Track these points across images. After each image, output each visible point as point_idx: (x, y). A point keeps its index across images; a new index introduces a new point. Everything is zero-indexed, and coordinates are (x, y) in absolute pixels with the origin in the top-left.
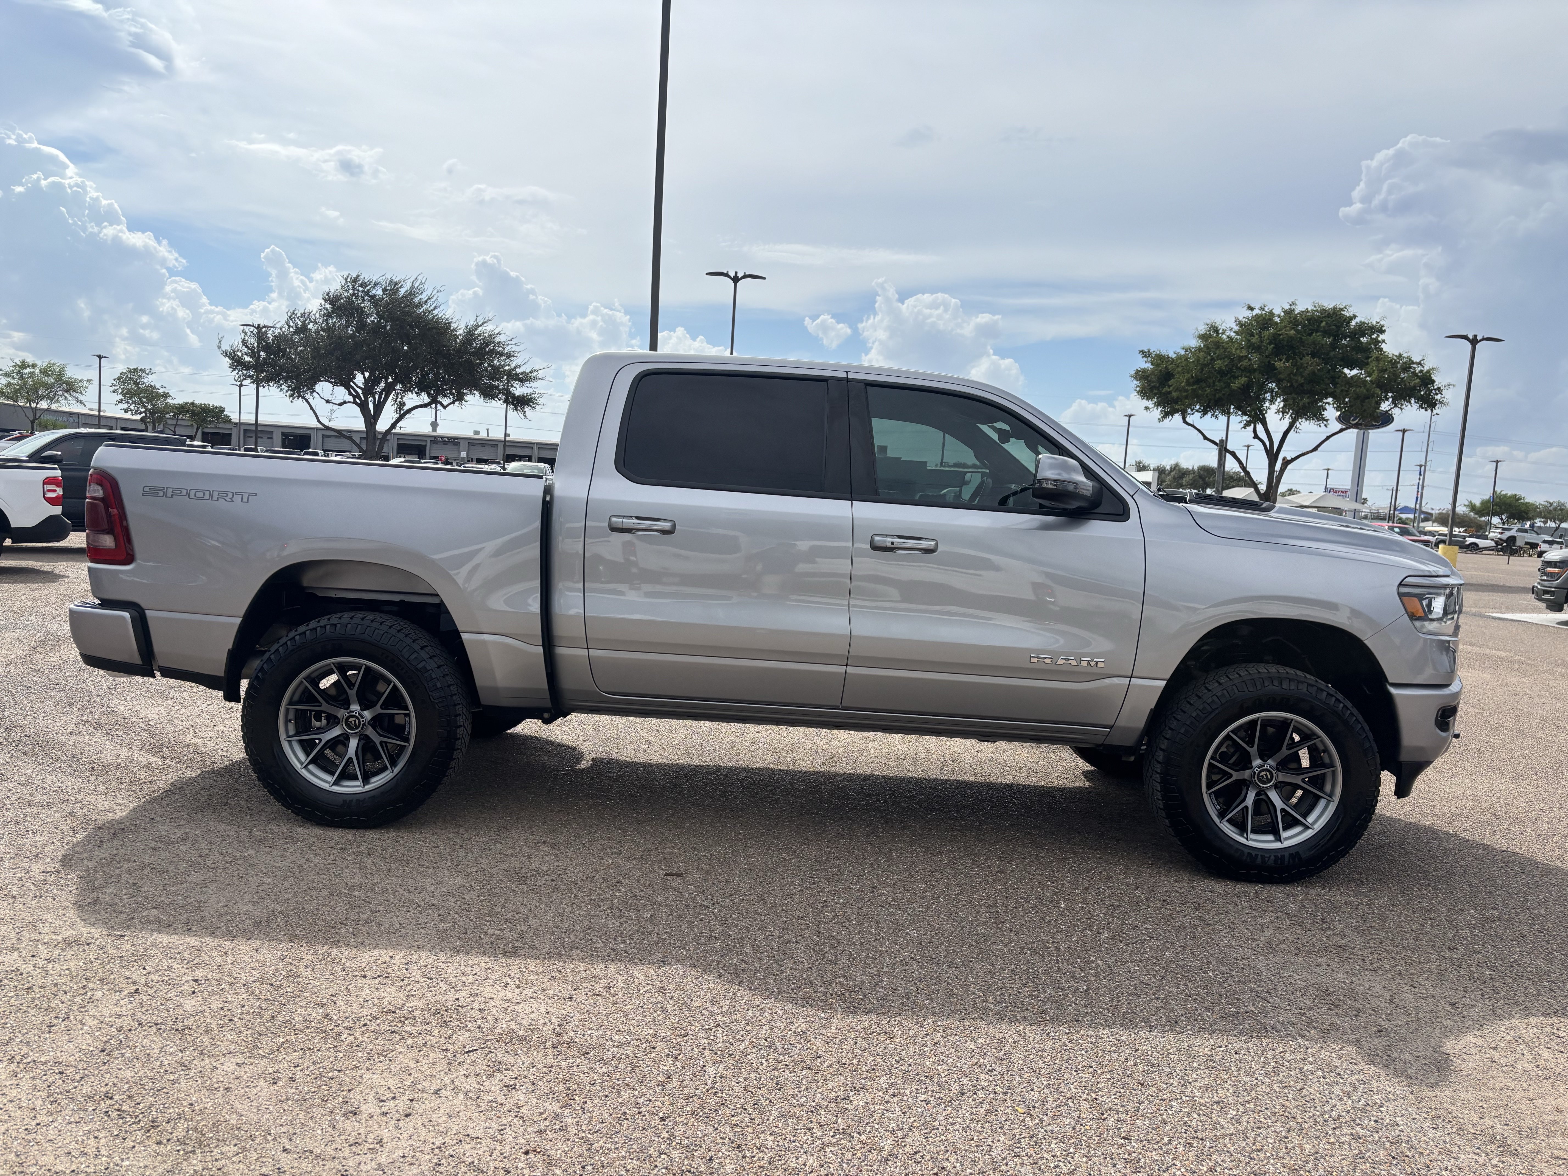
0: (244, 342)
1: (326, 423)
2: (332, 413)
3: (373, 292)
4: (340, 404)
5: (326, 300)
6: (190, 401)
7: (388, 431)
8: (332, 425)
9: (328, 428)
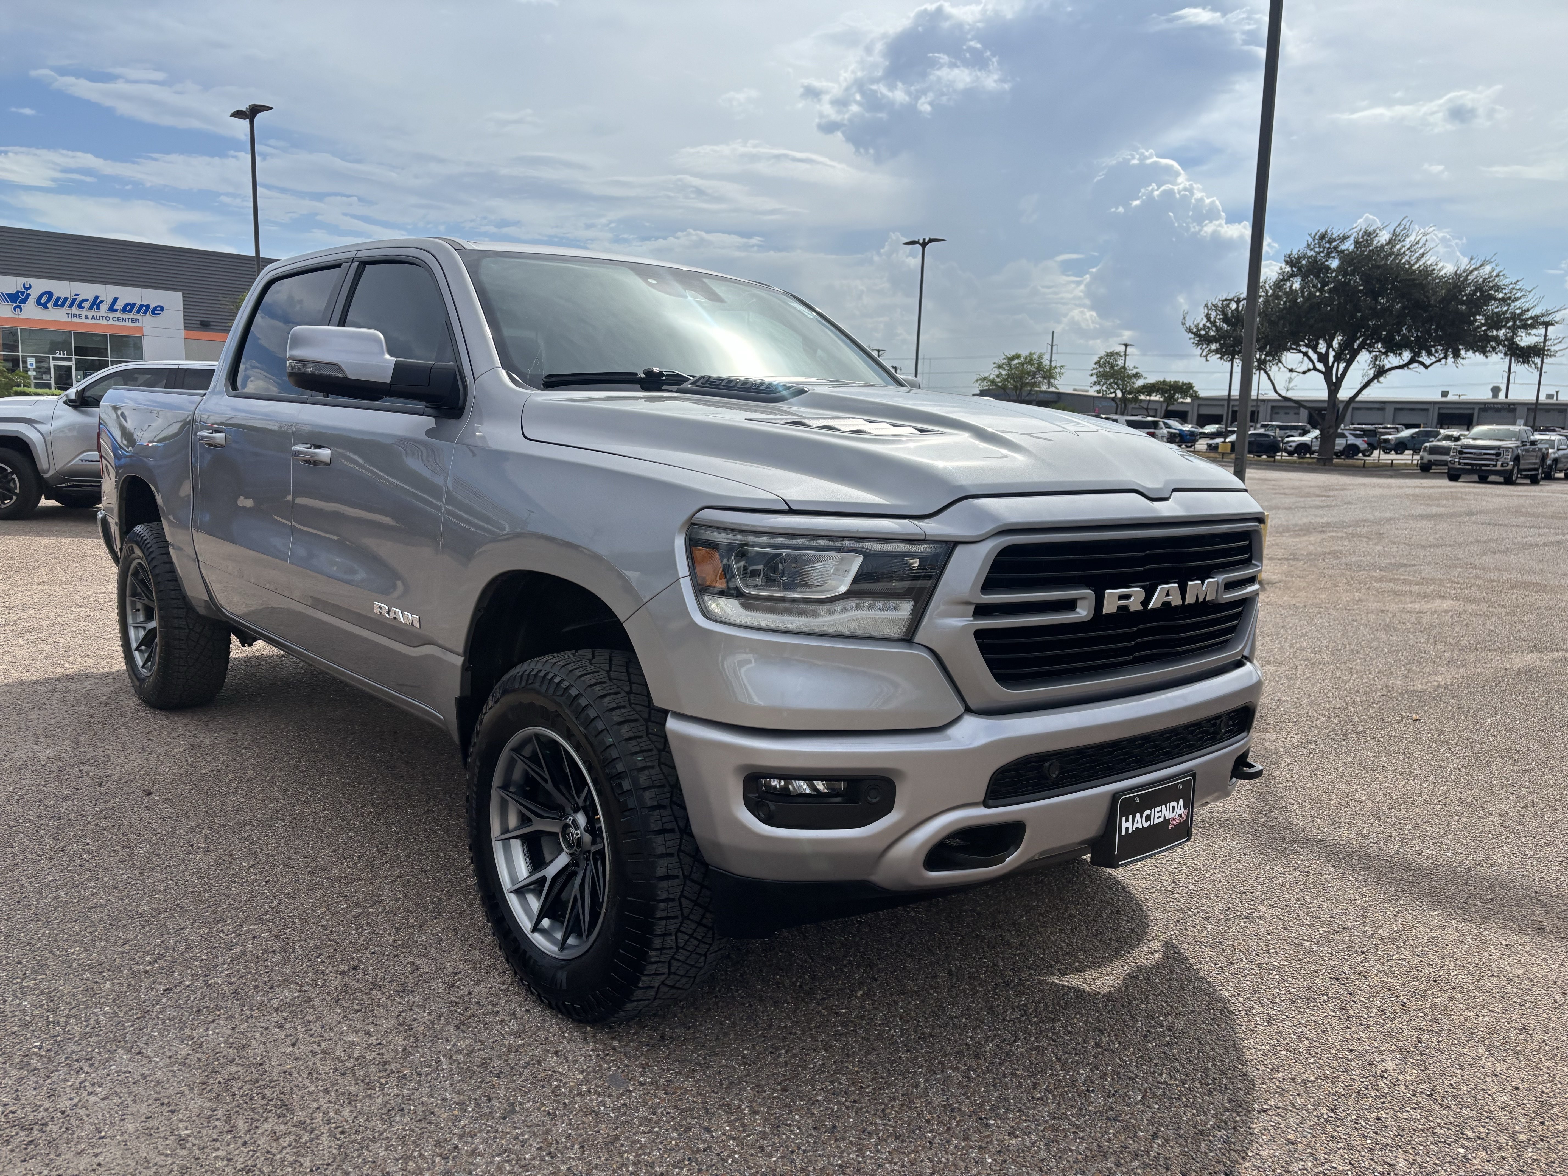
0: (1208, 317)
1: (1283, 393)
2: (1289, 382)
3: (1343, 247)
4: (1304, 373)
5: (1287, 263)
6: (1162, 380)
7: (1352, 399)
8: (1290, 395)
9: (1286, 399)
